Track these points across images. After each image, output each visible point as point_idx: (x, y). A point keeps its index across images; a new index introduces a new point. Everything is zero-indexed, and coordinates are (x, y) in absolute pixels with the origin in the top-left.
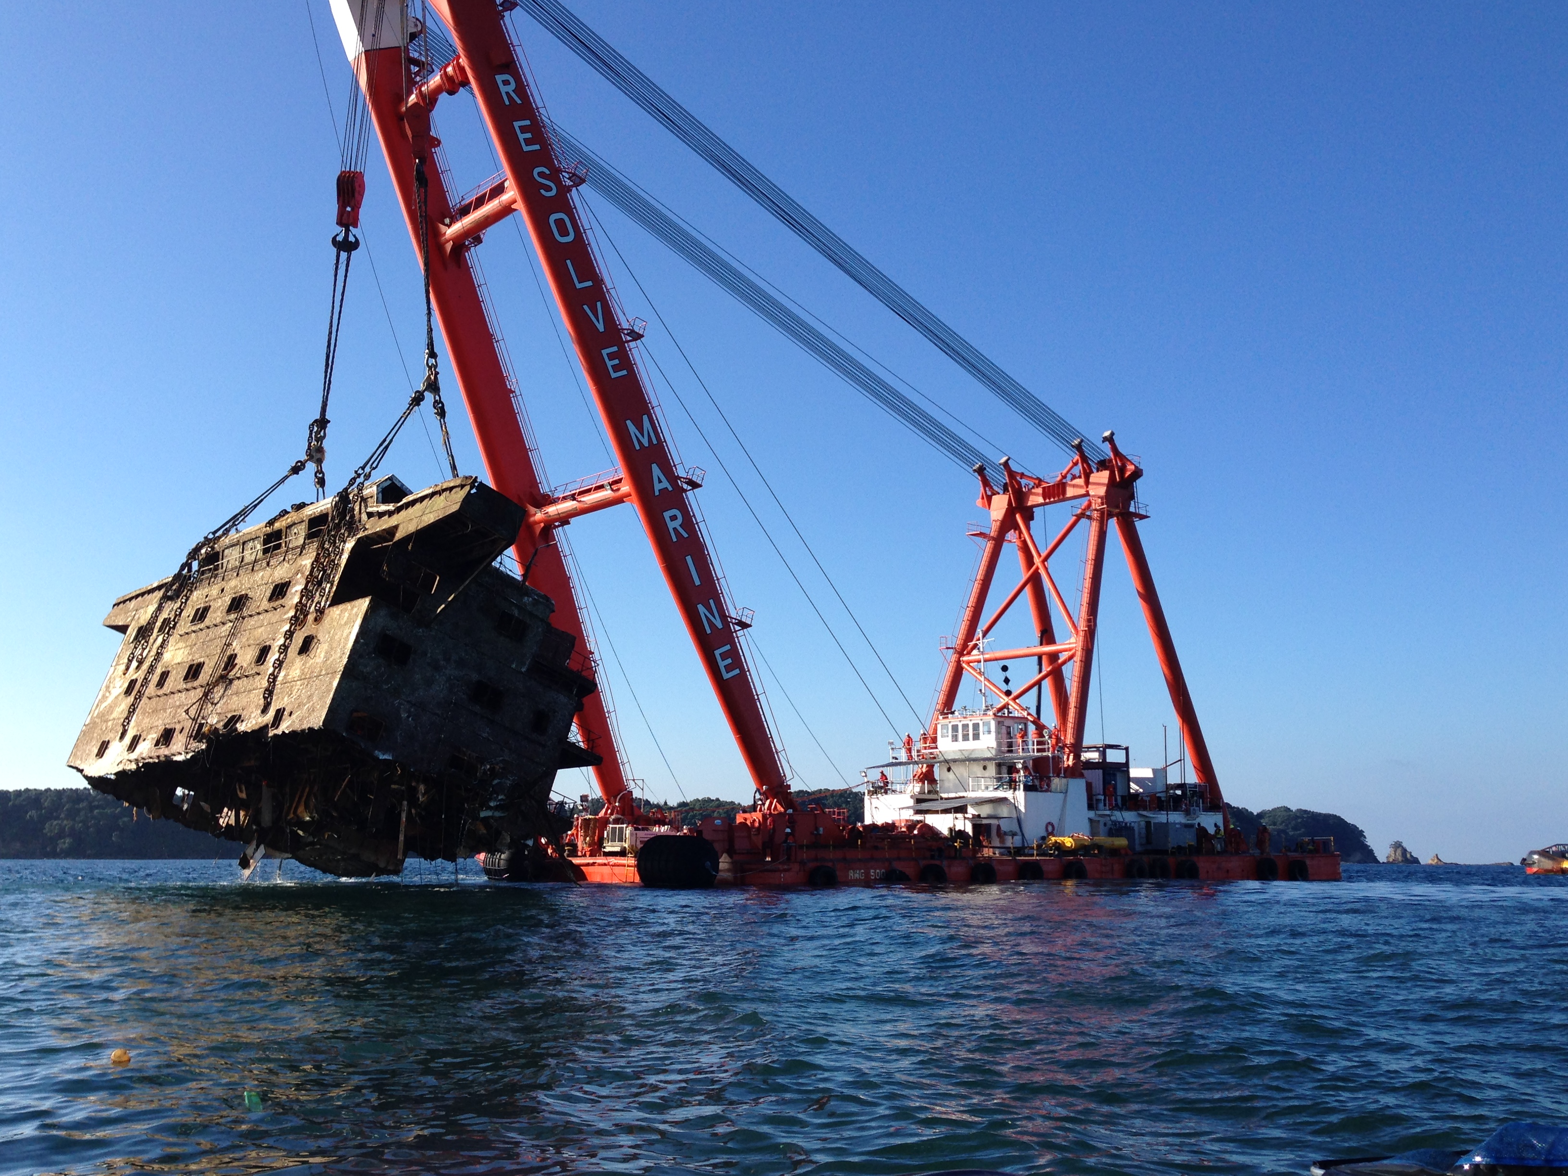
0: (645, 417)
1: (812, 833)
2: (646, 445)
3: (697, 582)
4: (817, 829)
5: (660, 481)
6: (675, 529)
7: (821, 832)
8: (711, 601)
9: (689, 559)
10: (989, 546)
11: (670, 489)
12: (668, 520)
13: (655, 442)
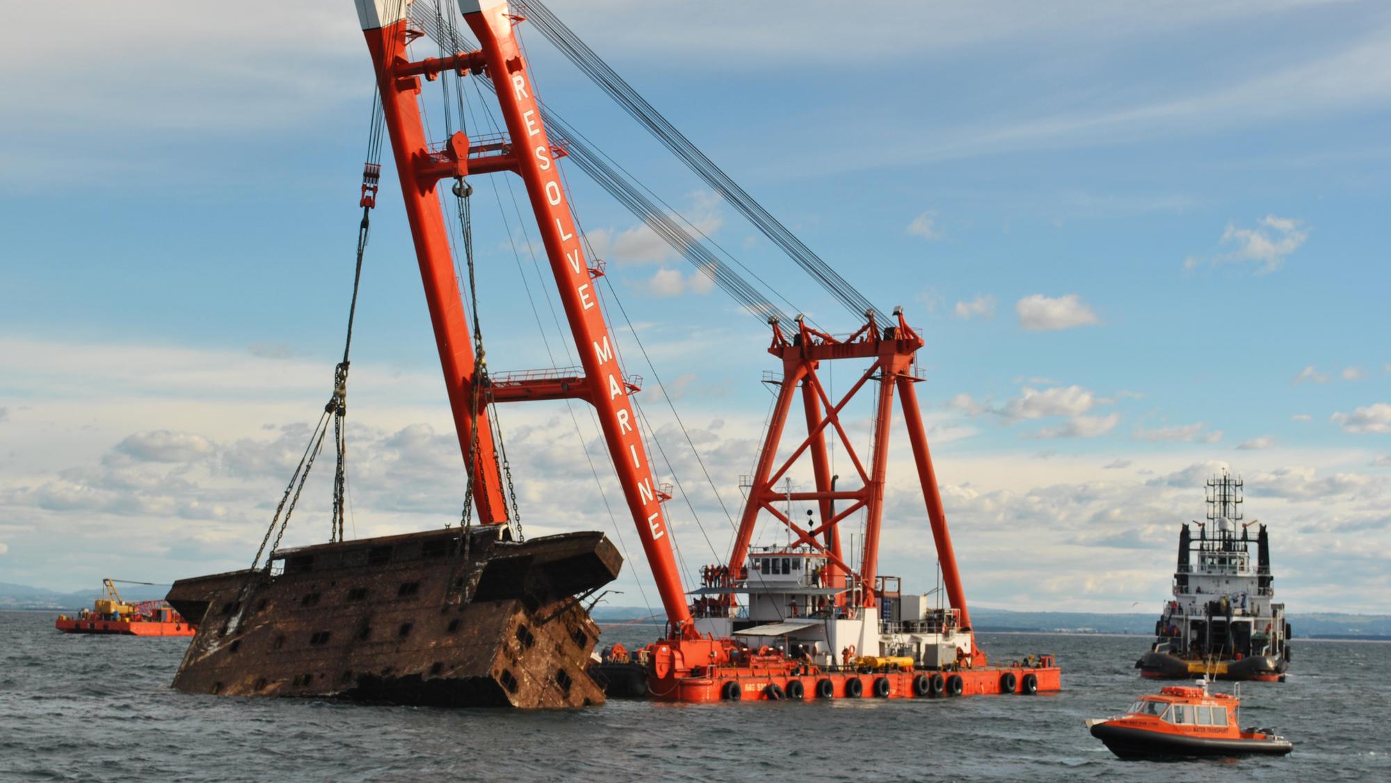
0: (605, 338)
1: (709, 656)
2: (606, 360)
3: (638, 465)
4: (712, 653)
5: (615, 388)
6: (624, 425)
7: (716, 655)
8: (646, 480)
9: (632, 447)
10: (777, 390)
11: (621, 393)
12: (619, 417)
13: (611, 357)
